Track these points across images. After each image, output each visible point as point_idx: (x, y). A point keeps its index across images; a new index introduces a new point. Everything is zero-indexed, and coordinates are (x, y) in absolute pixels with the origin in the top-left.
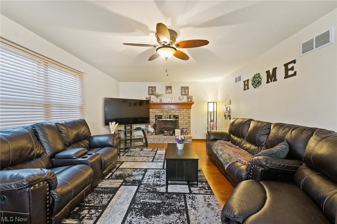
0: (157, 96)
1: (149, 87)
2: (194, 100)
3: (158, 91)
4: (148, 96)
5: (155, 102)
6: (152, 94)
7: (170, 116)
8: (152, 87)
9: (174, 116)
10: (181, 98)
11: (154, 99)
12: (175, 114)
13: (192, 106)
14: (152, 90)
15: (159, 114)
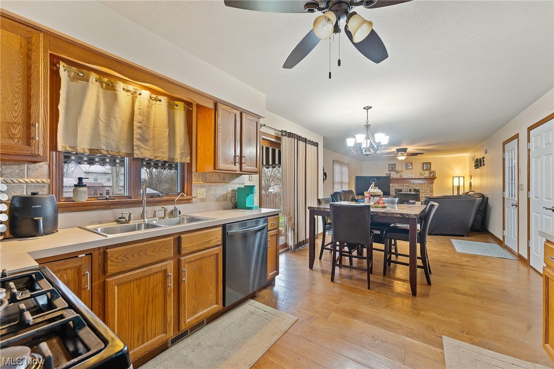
0: (397, 172)
1: (389, 165)
2: (437, 175)
3: (398, 168)
4: (388, 173)
5: (395, 177)
6: (392, 171)
7: (410, 190)
8: (392, 165)
9: (415, 190)
10: (423, 173)
11: (394, 175)
12: (416, 188)
13: (435, 181)
14: (392, 167)
15: (399, 188)
